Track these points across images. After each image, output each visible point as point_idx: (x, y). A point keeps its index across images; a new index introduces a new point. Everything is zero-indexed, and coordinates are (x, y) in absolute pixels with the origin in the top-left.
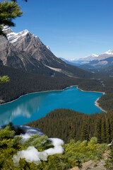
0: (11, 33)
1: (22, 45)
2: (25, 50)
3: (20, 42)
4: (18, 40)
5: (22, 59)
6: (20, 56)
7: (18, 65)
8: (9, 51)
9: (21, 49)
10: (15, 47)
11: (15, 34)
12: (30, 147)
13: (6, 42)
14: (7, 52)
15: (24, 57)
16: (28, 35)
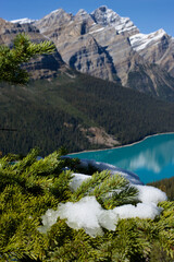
0: (137, 35)
1: (154, 55)
2: (158, 63)
3: (150, 50)
4: (148, 46)
5: (152, 77)
6: (149, 72)
7: (144, 86)
8: (133, 63)
9: (151, 61)
10: (141, 58)
11: (143, 36)
12: (87, 198)
13: (128, 49)
14: (129, 65)
15: (156, 74)
16: (164, 38)
